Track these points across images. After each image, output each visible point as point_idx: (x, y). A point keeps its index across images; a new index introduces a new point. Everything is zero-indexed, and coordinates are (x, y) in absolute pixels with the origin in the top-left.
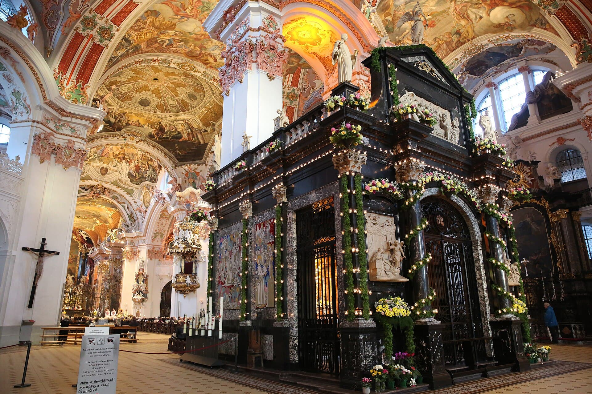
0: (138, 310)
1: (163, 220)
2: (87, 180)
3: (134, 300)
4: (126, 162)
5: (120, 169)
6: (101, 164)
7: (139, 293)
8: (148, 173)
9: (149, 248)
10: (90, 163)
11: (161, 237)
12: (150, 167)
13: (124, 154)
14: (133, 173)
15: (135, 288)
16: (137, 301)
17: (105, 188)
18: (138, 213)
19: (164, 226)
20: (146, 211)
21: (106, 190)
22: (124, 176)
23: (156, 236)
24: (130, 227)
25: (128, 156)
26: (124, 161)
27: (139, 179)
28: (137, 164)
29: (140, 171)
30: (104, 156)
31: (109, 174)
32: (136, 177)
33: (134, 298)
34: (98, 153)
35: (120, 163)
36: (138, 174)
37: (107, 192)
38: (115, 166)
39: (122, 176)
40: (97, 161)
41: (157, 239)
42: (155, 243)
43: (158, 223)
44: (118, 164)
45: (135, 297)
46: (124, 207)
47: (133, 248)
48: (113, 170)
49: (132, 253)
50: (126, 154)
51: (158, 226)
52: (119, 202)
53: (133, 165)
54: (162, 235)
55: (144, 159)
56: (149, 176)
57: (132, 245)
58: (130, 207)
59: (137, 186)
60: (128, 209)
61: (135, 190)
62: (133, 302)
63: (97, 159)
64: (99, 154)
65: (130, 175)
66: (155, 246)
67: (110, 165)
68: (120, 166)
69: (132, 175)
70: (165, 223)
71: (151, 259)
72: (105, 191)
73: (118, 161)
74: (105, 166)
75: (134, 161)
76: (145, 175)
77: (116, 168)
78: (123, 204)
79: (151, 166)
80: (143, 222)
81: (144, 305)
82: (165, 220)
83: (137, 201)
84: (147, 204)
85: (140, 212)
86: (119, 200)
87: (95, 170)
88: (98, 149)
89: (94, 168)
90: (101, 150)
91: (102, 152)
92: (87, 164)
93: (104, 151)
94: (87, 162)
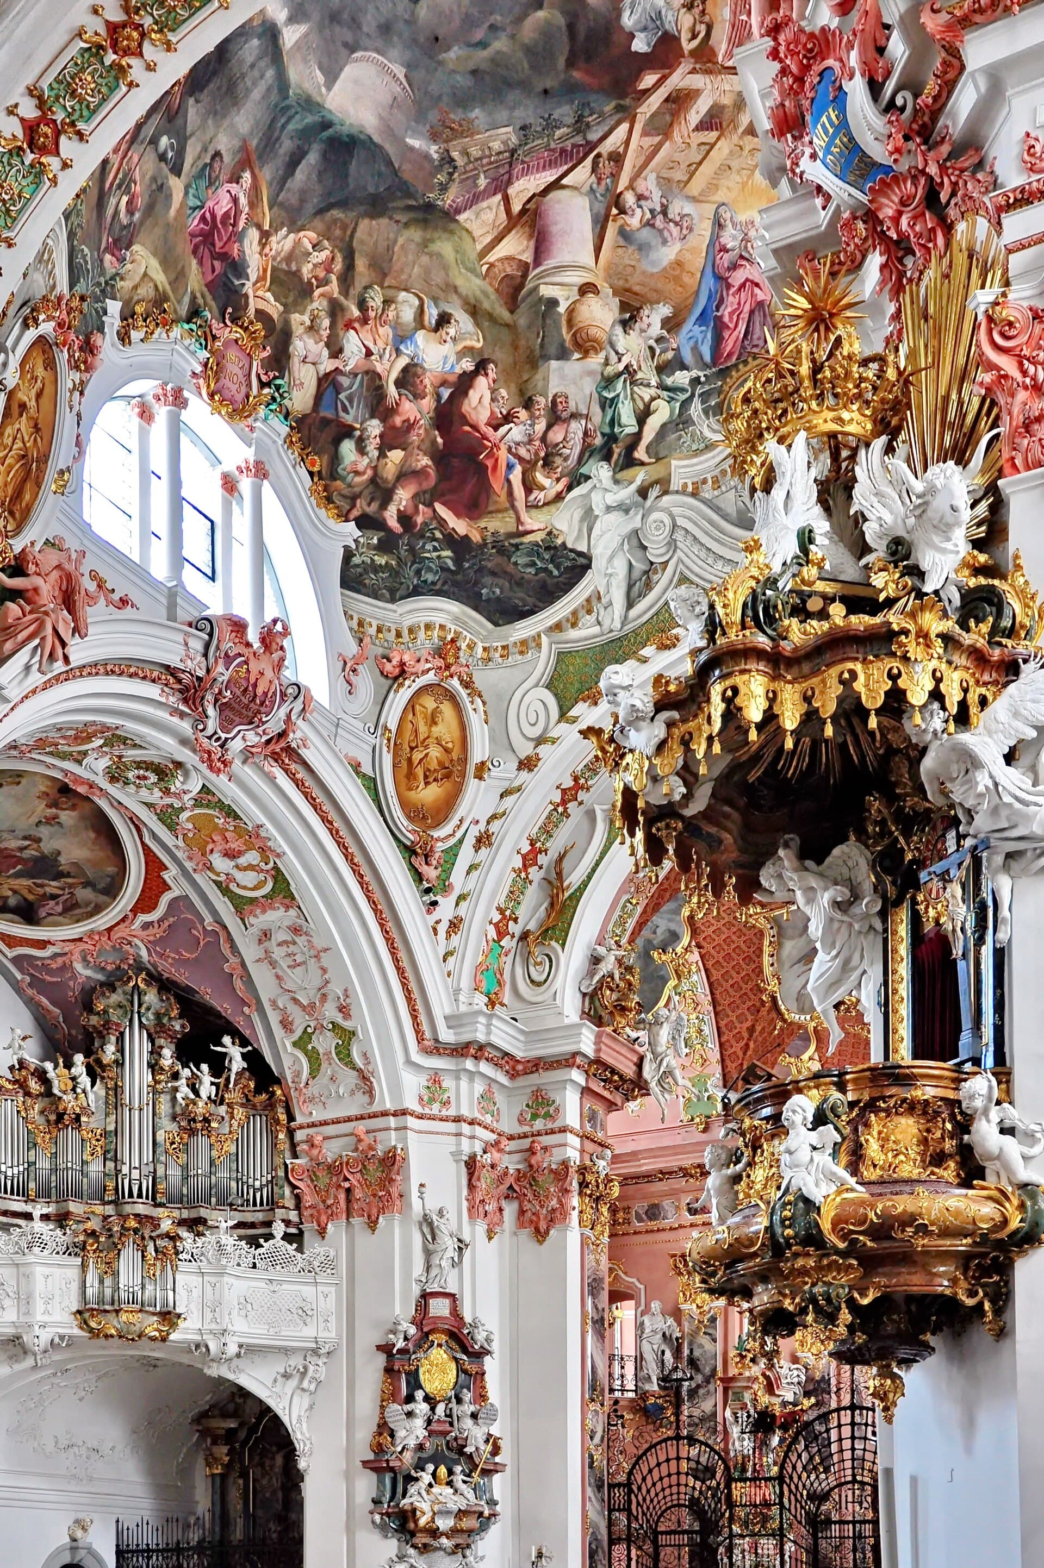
10: (657, 471)
87: (717, 510)
88: (672, 324)
89: (704, 502)
90: (702, 319)
91: (719, 328)
92: (643, 493)
93: (726, 312)
94: (640, 476)
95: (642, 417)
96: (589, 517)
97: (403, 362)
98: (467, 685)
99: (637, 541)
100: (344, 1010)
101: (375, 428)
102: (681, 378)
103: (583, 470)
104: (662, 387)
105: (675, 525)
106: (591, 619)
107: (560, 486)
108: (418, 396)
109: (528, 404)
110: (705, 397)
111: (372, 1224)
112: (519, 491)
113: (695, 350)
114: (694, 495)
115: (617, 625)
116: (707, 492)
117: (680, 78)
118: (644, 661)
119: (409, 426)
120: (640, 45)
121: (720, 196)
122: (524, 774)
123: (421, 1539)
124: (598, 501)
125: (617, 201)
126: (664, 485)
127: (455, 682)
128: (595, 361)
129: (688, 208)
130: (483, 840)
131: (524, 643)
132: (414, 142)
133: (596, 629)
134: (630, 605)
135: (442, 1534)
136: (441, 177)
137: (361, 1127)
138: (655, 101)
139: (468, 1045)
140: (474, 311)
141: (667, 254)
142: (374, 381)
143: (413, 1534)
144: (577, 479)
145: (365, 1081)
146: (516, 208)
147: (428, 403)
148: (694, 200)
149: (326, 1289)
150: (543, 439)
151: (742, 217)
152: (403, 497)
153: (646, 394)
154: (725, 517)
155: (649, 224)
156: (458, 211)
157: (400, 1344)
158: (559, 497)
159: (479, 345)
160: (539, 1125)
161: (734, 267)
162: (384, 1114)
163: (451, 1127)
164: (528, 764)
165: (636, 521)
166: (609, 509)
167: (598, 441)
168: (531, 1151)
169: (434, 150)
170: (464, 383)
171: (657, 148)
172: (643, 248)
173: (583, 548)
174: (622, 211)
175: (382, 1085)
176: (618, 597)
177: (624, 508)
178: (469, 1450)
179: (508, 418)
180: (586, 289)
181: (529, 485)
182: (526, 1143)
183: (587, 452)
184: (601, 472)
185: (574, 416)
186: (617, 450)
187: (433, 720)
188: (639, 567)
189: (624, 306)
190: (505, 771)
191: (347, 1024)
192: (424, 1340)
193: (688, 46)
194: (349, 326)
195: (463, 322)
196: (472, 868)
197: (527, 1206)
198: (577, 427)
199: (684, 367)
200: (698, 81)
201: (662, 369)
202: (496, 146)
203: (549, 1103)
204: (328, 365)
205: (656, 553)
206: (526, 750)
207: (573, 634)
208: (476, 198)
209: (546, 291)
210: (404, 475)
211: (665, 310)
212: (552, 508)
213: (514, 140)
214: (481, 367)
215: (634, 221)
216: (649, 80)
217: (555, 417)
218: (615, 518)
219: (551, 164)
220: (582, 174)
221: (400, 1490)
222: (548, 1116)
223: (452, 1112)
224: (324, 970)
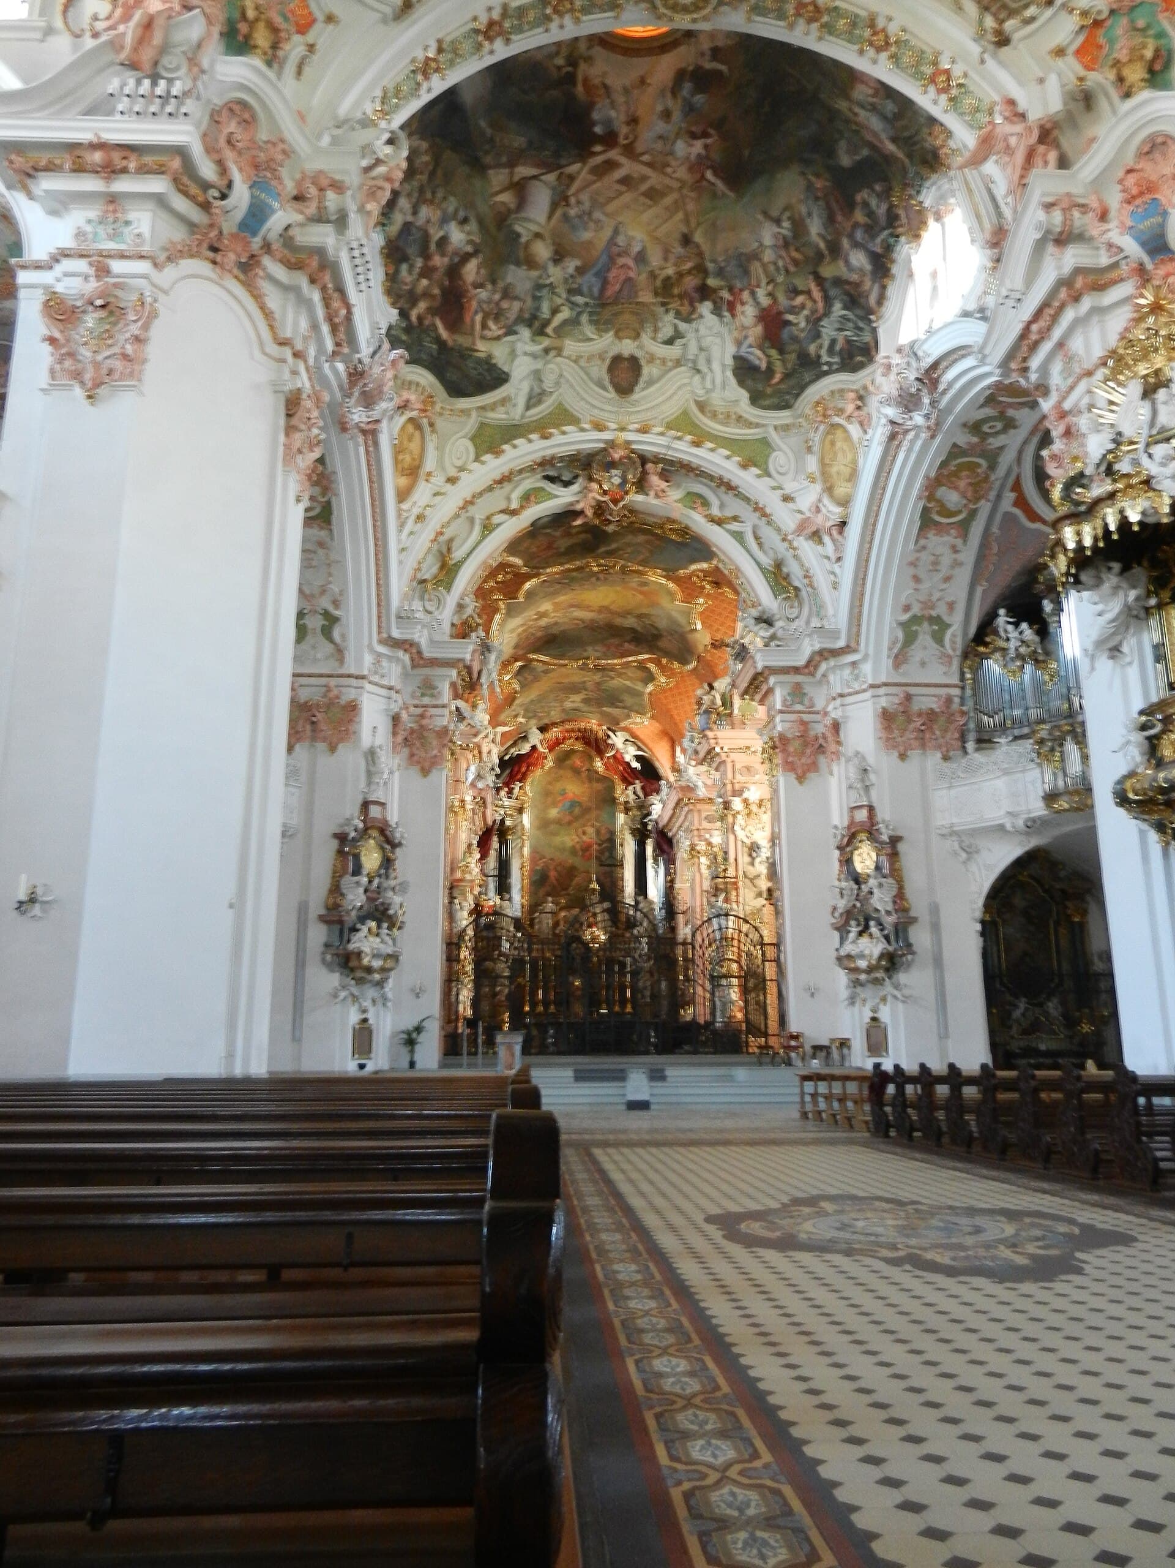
0: (874, 1011)
1: (938, 543)
2: (557, 426)
3: (845, 961)
4: (717, 311)
5: (693, 349)
6: (607, 344)
7: (867, 927)
8: (828, 330)
9: (883, 702)
10: (557, 343)
11: (938, 638)
12: (833, 292)
13: (701, 270)
14: (758, 358)
15: (842, 904)
16: (862, 964)
17: (644, 460)
18: (806, 547)
19: (947, 579)
20: (843, 524)
21: (649, 466)
22: (718, 380)
23: (910, 638)
24: (779, 624)
25: (720, 273)
26: (706, 308)
27: (787, 376)
28: (765, 301)
29: (785, 334)
30: (616, 300)
31: (650, 383)
32: (770, 371)
33: (843, 953)
34: (585, 289)
35: (688, 320)
36: (781, 352)
37: (655, 480)
38: (670, 342)
39: (709, 385)
40: (589, 330)
41: (917, 653)
42: (913, 673)
43: (913, 564)
44: (683, 326)
45: (849, 948)
46: (739, 537)
47: (806, 717)
48: (664, 361)
49: (806, 744)
50: (710, 266)
51: (916, 579)
52: (713, 520)
53: (748, 313)
54: (939, 626)
55: (796, 262)
56: (833, 342)
57: (799, 707)
58: (766, 532)
59: (783, 417)
60: (760, 545)
61: (774, 437)
62: (842, 978)
63: (584, 318)
64: (591, 296)
65: (744, 370)
66: (912, 690)
67: (646, 339)
68: (691, 336)
69: (755, 369)
70: (947, 559)
71: (903, 757)
72: (644, 473)
73: (678, 315)
74: (627, 347)
75: (753, 294)
76: (812, 349)
77: (674, 351)
78: (735, 526)
79: (838, 282)
80: (835, 586)
81: (897, 987)
82: (947, 539)
83: (790, 487)
84: (841, 490)
85: (816, 536)
86: (715, 511)
87: (587, 374)
88: (581, 271)
89: (582, 368)
90: (597, 275)
91: (605, 283)
92: (547, 351)
93: (611, 275)
94: (546, 342)
95: (555, 311)
96: (513, 354)
97: (441, 233)
98: (431, 425)
99: (537, 375)
100: (336, 603)
101: (419, 263)
102: (580, 300)
103: (516, 328)
104: (568, 300)
105: (561, 376)
106: (503, 409)
107: (501, 332)
108: (443, 255)
109: (494, 282)
110: (591, 314)
111: (333, 749)
112: (478, 327)
113: (590, 288)
114: (576, 361)
115: (517, 417)
116: (583, 363)
117: (614, 154)
118: (530, 441)
119: (434, 269)
120: (598, 130)
121: (620, 219)
122: (449, 486)
123: (359, 974)
124: (520, 347)
125: (566, 199)
126: (559, 351)
127: (425, 421)
128: (534, 274)
129: (602, 217)
130: (420, 518)
131: (462, 411)
132: (483, 124)
133: (504, 416)
134: (528, 407)
135: (375, 971)
136: (487, 147)
137: (333, 682)
138: (599, 159)
139: (405, 641)
140: (481, 222)
141: (586, 235)
142: (426, 237)
143: (352, 970)
144: (510, 332)
145: (339, 653)
146: (516, 178)
147: (446, 260)
148: (607, 215)
149: (293, 790)
150: (497, 304)
151: (631, 233)
152: (422, 306)
153: (559, 301)
154: (591, 379)
155: (579, 217)
156: (490, 167)
157: (353, 834)
158: (498, 338)
159: (478, 241)
160: (426, 700)
161: (619, 255)
162: (349, 676)
163: (384, 692)
164: (452, 480)
165: (539, 365)
166: (526, 354)
167: (527, 316)
168: (422, 716)
169: (489, 132)
170: (466, 258)
171: (594, 182)
172: (574, 228)
173: (506, 369)
174: (568, 205)
175: (350, 657)
176: (521, 401)
177: (534, 356)
178: (391, 912)
179: (481, 286)
180: (538, 235)
181: (484, 326)
182: (419, 711)
183: (520, 320)
184: (525, 333)
185: (516, 298)
186: (537, 324)
187: (410, 440)
188: (537, 390)
189: (556, 252)
190: (438, 480)
191: (337, 613)
192: (364, 833)
193: (622, 141)
194: (425, 201)
195: (473, 226)
196: (411, 533)
197: (415, 751)
198: (516, 305)
199: (582, 295)
200: (623, 160)
201: (571, 292)
202: (516, 145)
203: (433, 687)
204: (410, 218)
205: (548, 385)
206: (452, 473)
207: (491, 415)
208: (499, 166)
209: (518, 228)
210: (426, 294)
211: (577, 262)
212: (494, 343)
213: (524, 146)
214: (475, 253)
215: (572, 212)
216: (598, 148)
217: (507, 294)
218: (527, 359)
219: (537, 166)
220: (551, 177)
221: (345, 938)
222: (432, 696)
223: (385, 682)
224: (330, 575)
